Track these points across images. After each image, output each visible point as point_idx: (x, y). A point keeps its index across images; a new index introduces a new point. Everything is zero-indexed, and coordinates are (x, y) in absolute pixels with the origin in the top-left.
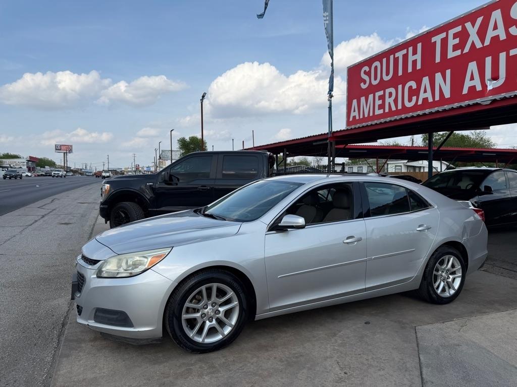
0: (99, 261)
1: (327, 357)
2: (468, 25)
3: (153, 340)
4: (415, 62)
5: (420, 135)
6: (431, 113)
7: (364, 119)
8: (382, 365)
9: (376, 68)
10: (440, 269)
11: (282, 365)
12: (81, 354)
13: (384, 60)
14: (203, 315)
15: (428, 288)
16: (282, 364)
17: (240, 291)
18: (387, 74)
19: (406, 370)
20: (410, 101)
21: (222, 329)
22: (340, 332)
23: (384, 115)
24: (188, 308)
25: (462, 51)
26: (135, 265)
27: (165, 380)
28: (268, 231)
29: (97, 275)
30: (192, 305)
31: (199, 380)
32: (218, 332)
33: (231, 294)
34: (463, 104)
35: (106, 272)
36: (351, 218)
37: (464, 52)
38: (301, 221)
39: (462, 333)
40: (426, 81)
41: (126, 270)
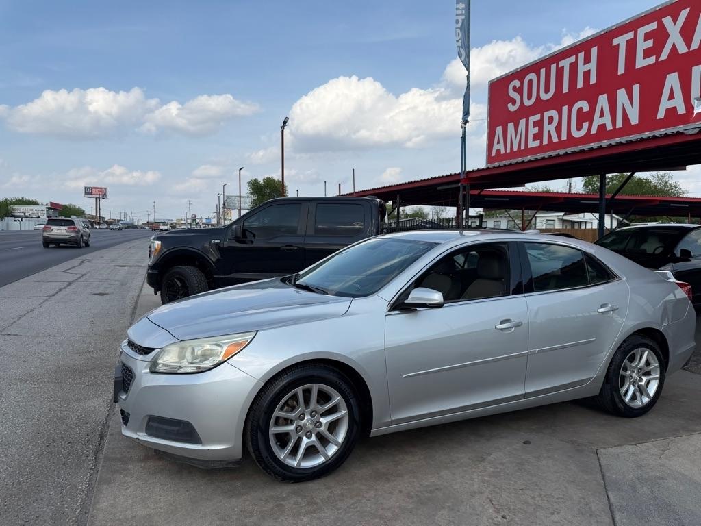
0: (153, 349)
1: (475, 492)
2: (667, 21)
3: (230, 463)
4: (587, 74)
5: (581, 179)
6: (610, 146)
7: (513, 154)
8: (556, 506)
9: (530, 82)
10: (628, 367)
11: (411, 503)
12: (128, 479)
13: (543, 71)
14: (298, 429)
15: (612, 394)
16: (411, 501)
17: (350, 395)
18: (547, 91)
19: (591, 515)
20: (579, 128)
21: (325, 448)
22: (489, 454)
23: (541, 149)
24: (277, 418)
25: (657, 58)
26: (205, 356)
27: (247, 520)
28: (389, 311)
29: (150, 369)
30: (284, 414)
31: (294, 522)
32: (319, 452)
33: (337, 399)
34: (658, 133)
35: (164, 365)
36: (506, 292)
37: (660, 60)
38: (437, 297)
39: (664, 460)
40: (603, 100)
41: (191, 363)
